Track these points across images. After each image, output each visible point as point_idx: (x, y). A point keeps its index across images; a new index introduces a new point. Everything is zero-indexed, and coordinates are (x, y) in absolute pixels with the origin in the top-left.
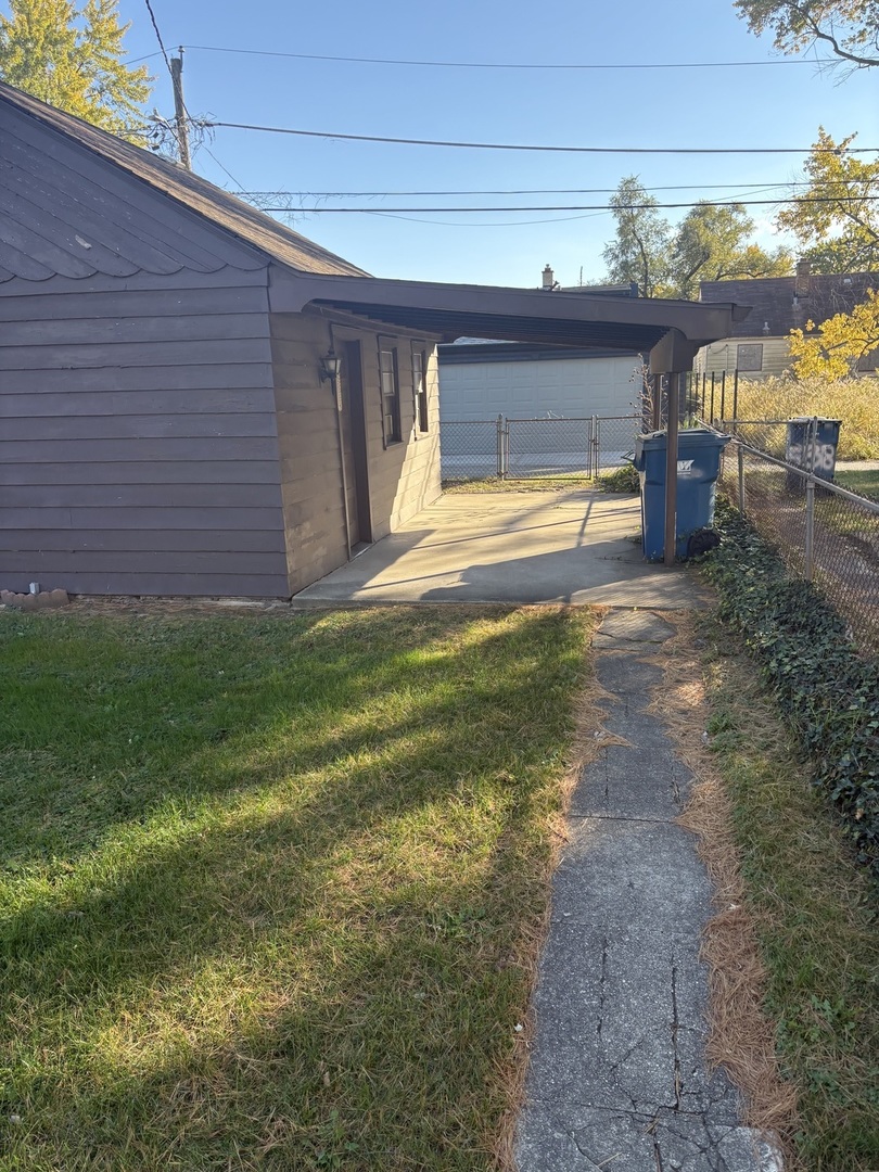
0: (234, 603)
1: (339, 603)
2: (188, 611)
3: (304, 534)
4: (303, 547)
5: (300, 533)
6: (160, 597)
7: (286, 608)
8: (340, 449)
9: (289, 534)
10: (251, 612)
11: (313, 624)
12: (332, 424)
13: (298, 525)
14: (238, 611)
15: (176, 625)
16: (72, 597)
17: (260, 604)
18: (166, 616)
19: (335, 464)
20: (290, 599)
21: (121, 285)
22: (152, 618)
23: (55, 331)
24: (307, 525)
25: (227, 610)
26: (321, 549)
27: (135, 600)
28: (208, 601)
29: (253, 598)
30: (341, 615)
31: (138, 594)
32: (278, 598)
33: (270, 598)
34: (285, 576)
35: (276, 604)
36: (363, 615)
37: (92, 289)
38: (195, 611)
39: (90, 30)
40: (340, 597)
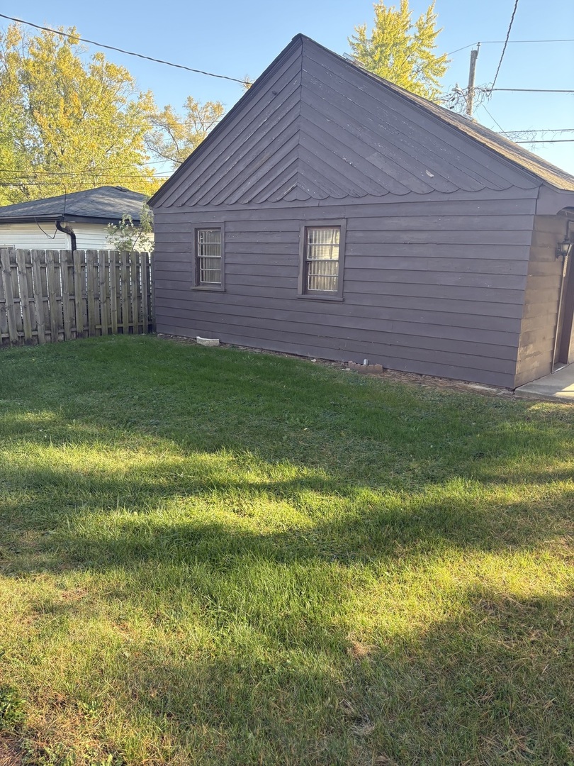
0: (477, 387)
1: (546, 397)
2: (450, 387)
3: (528, 352)
4: (527, 359)
5: (526, 350)
6: (434, 377)
7: (510, 395)
8: (559, 301)
9: (520, 350)
10: (488, 394)
11: (529, 407)
12: (557, 285)
13: (526, 345)
14: (481, 392)
15: (444, 393)
16: (385, 369)
17: (494, 390)
18: (438, 388)
19: (554, 310)
20: (514, 390)
21: (446, 197)
22: (429, 388)
23: (404, 223)
24: (531, 346)
25: (473, 390)
26: (536, 362)
27: (419, 377)
28: (462, 384)
29: (490, 386)
30: (548, 404)
31: (421, 373)
32: (506, 388)
33: (501, 388)
34: (513, 375)
35: (504, 391)
36: (564, 406)
37: (429, 200)
38: (454, 388)
39: (418, 34)
40: (547, 393)
